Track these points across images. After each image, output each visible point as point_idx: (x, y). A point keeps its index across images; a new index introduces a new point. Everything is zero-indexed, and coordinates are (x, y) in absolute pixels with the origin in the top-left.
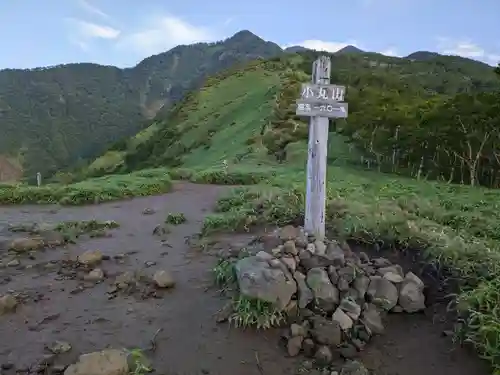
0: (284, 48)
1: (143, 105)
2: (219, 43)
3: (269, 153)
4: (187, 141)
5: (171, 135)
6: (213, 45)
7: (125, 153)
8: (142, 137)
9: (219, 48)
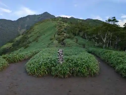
0: (56, 17)
1: (19, 30)
2: (39, 15)
3: (59, 43)
4: (31, 40)
5: (26, 38)
6: (38, 15)
7: (12, 44)
8: (17, 39)
9: (39, 16)
